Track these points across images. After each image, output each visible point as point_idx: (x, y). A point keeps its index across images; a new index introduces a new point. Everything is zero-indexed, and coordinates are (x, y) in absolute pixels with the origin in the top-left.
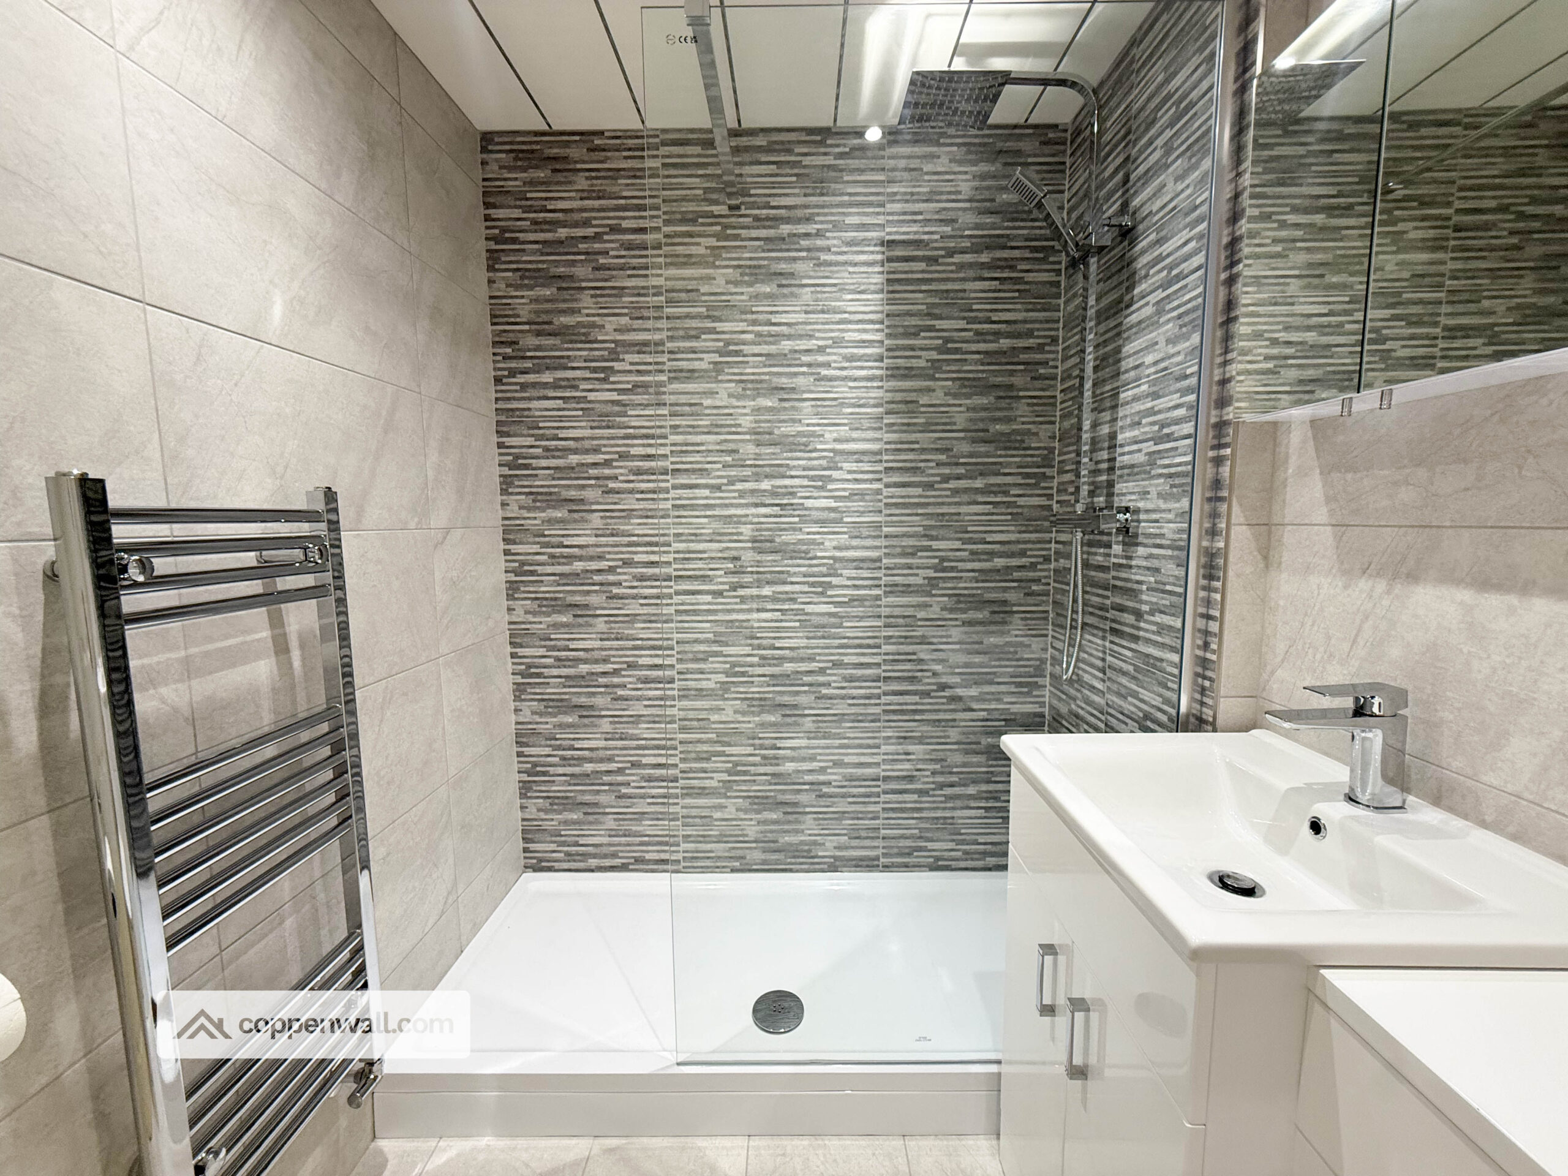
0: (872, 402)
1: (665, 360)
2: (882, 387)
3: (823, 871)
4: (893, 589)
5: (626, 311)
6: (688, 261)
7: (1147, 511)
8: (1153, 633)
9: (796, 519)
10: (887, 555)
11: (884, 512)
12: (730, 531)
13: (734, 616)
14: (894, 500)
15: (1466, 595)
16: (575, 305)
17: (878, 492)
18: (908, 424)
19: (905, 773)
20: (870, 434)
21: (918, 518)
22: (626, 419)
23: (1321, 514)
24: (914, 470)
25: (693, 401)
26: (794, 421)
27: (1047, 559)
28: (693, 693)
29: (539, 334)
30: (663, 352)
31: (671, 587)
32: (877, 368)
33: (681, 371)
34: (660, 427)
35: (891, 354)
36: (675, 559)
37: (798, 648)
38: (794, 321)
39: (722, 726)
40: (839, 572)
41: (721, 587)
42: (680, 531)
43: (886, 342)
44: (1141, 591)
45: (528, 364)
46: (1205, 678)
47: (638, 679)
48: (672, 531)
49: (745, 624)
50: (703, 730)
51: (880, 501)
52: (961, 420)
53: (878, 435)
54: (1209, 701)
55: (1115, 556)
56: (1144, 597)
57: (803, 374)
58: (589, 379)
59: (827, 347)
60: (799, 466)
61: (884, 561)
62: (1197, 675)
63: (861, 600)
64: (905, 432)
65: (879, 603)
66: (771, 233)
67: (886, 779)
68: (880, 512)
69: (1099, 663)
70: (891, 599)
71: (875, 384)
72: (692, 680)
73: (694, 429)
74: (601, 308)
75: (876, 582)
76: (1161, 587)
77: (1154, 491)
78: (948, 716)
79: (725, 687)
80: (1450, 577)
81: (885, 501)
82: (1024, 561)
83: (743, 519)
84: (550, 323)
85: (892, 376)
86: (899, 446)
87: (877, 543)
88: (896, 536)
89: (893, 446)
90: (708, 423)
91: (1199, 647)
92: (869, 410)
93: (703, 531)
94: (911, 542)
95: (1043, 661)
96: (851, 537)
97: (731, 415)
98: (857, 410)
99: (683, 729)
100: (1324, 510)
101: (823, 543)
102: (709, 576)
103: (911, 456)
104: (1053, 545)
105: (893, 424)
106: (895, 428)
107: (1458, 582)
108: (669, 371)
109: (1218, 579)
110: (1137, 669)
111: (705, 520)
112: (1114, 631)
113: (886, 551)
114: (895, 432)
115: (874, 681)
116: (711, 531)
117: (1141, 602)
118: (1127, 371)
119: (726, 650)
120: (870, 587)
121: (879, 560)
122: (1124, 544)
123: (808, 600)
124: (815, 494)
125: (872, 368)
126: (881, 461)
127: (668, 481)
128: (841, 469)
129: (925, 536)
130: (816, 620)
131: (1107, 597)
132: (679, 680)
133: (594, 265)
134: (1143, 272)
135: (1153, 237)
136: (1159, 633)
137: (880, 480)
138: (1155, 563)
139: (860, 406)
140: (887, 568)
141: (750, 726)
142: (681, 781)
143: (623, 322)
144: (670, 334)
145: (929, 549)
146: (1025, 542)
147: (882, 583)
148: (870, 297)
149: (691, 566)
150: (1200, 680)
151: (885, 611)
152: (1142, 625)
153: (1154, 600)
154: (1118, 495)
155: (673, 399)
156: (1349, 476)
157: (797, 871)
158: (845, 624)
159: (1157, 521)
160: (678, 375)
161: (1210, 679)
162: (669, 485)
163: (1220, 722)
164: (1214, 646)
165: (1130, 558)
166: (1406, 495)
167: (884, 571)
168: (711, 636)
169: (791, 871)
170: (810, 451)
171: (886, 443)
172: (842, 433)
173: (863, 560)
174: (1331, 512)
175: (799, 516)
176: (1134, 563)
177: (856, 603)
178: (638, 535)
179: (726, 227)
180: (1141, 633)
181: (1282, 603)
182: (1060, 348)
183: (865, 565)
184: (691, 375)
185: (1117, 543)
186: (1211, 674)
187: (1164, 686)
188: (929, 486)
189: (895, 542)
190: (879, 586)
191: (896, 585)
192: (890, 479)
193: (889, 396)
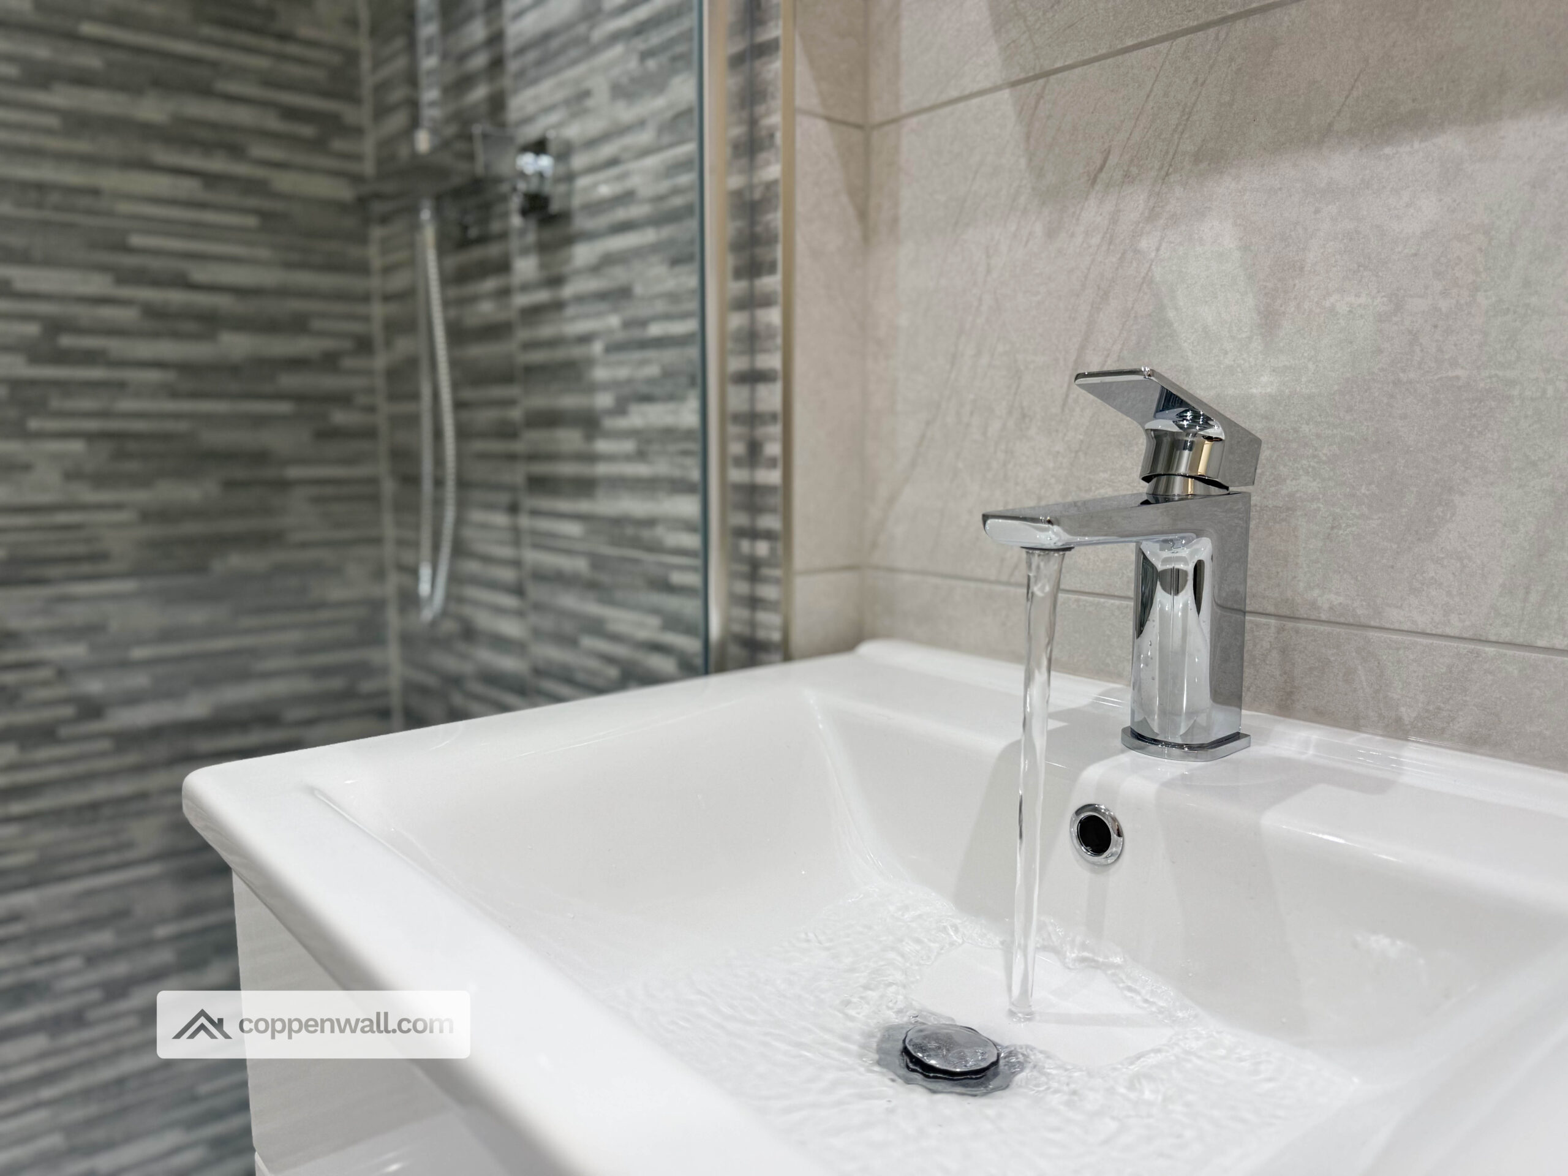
7: (592, 143)
8: (628, 458)
27: (364, 345)
44: (590, 362)
46: (754, 534)
54: (769, 592)
55: (525, 288)
56: (599, 374)
62: (741, 533)
69: (507, 575)
76: (636, 333)
82: (304, 345)
91: (738, 462)
95: (377, 605)
100: (992, 50)
109: (772, 269)
110: (597, 562)
112: (540, 484)
131: (510, 403)
136: (641, 455)
138: (618, 276)
146: (302, 295)
150: (747, 544)
152: (601, 446)
153: (623, 373)
154: (518, 122)
159: (613, 162)
161: (769, 535)
163: (799, 639)
164: (773, 449)
165: (559, 281)
174: (1009, 51)
176: (568, 291)
181: (904, 320)
185: (525, 251)
186: (770, 522)
187: (669, 588)
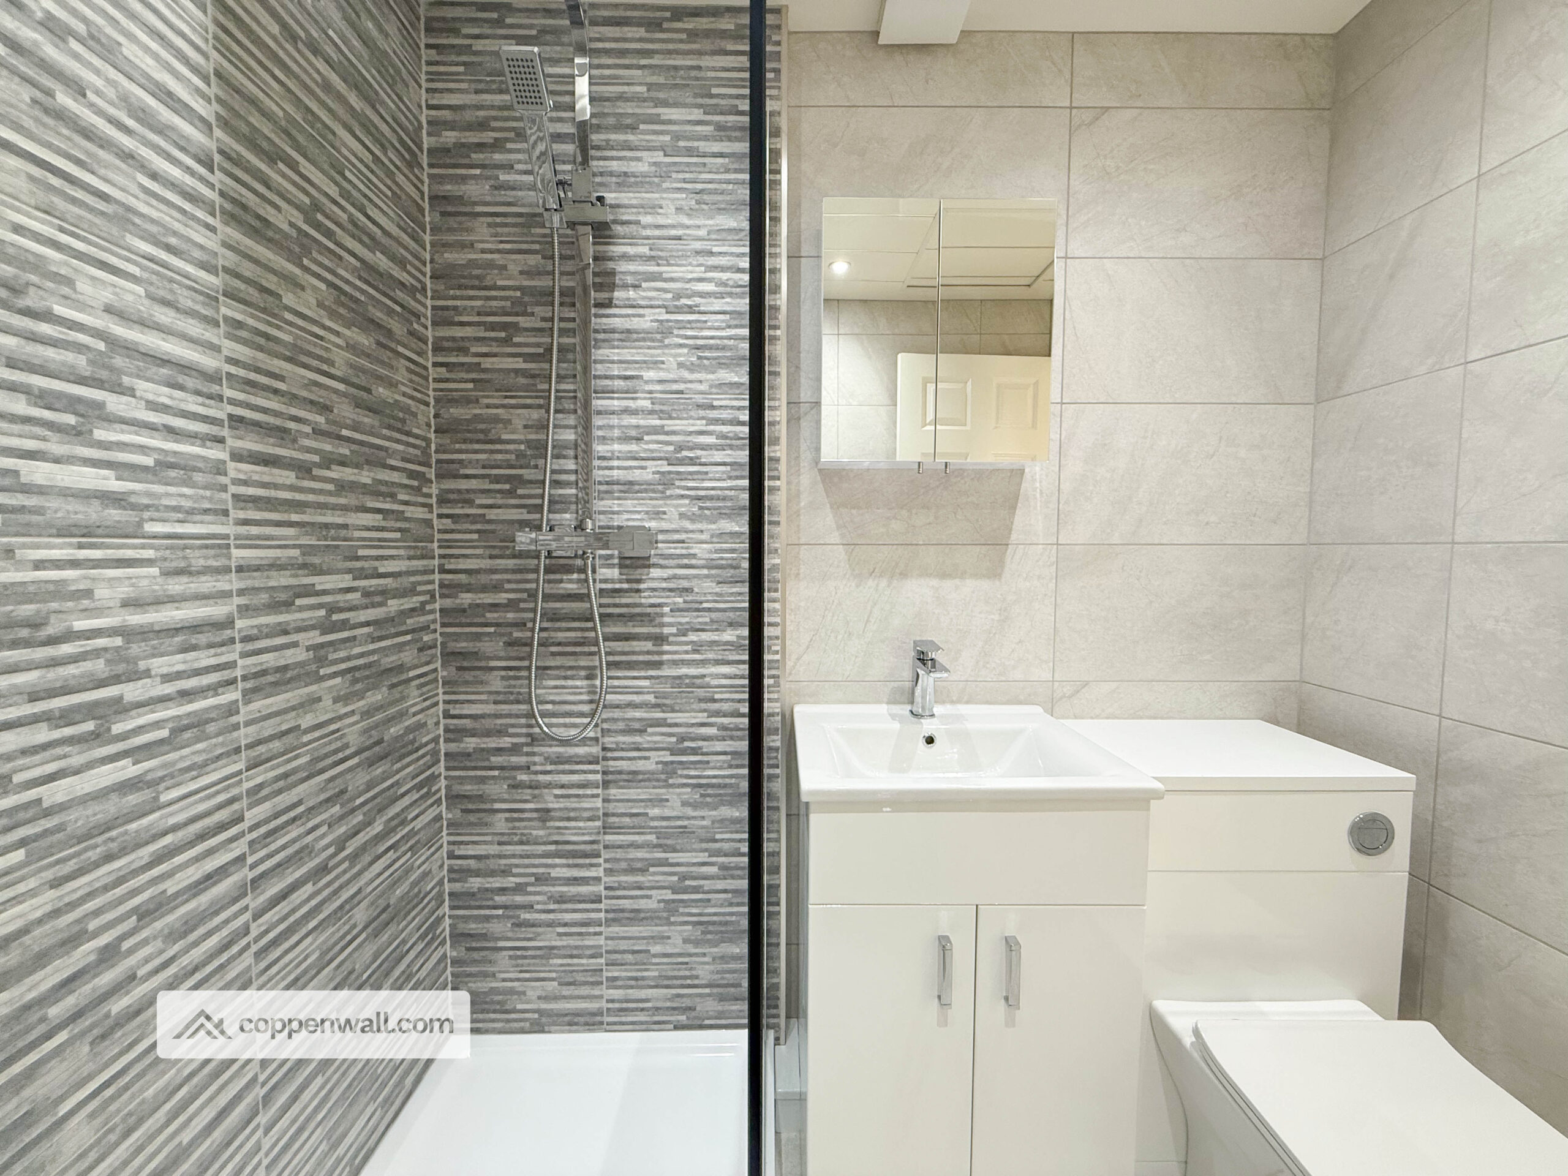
0: (197, 254)
2: (215, 230)
4: (260, 684)
7: (665, 532)
8: (685, 653)
10: (244, 610)
11: (236, 514)
14: (251, 491)
15: (935, 582)
17: (219, 469)
18: (266, 336)
20: (194, 328)
21: (291, 531)
23: (835, 537)
24: (281, 434)
32: (202, 179)
35: (227, 165)
40: (142, 665)
43: (218, 133)
44: (662, 615)
51: (224, 488)
52: (339, 361)
53: (210, 335)
61: (239, 624)
63: (198, 724)
64: (260, 348)
65: (234, 719)
68: (226, 513)
70: (260, 705)
71: (200, 215)
75: (226, 675)
76: (694, 606)
78: (352, 890)
80: (925, 573)
81: (233, 489)
85: (233, 216)
86: (253, 376)
87: (223, 584)
88: (258, 568)
89: (242, 372)
92: (190, 269)
94: (284, 579)
96: (166, 573)
98: (163, 255)
101: (88, 593)
103: (273, 404)
105: (239, 325)
106: (244, 334)
107: (929, 575)
110: (661, 695)
113: (242, 601)
114: (245, 342)
117: (662, 625)
118: (607, 376)
120: (214, 689)
121: (229, 623)
122: (621, 566)
124: (59, 449)
125: (192, 172)
126: (220, 398)
128: (131, 392)
129: (304, 566)
134: (631, 279)
137: (221, 441)
139: (169, 248)
140: (246, 639)
145: (309, 591)
147: (238, 673)
151: (244, 736)
156: (854, 511)
158: (164, 798)
166: (896, 526)
167: (238, 647)
171: (230, 361)
172: (130, 298)
173: (196, 628)
177: (187, 735)
180: (665, 657)
183: (202, 639)
185: (608, 567)
188: (304, 470)
189: (257, 580)
190: (232, 682)
191: (264, 673)
192: (239, 444)
193: (229, 259)
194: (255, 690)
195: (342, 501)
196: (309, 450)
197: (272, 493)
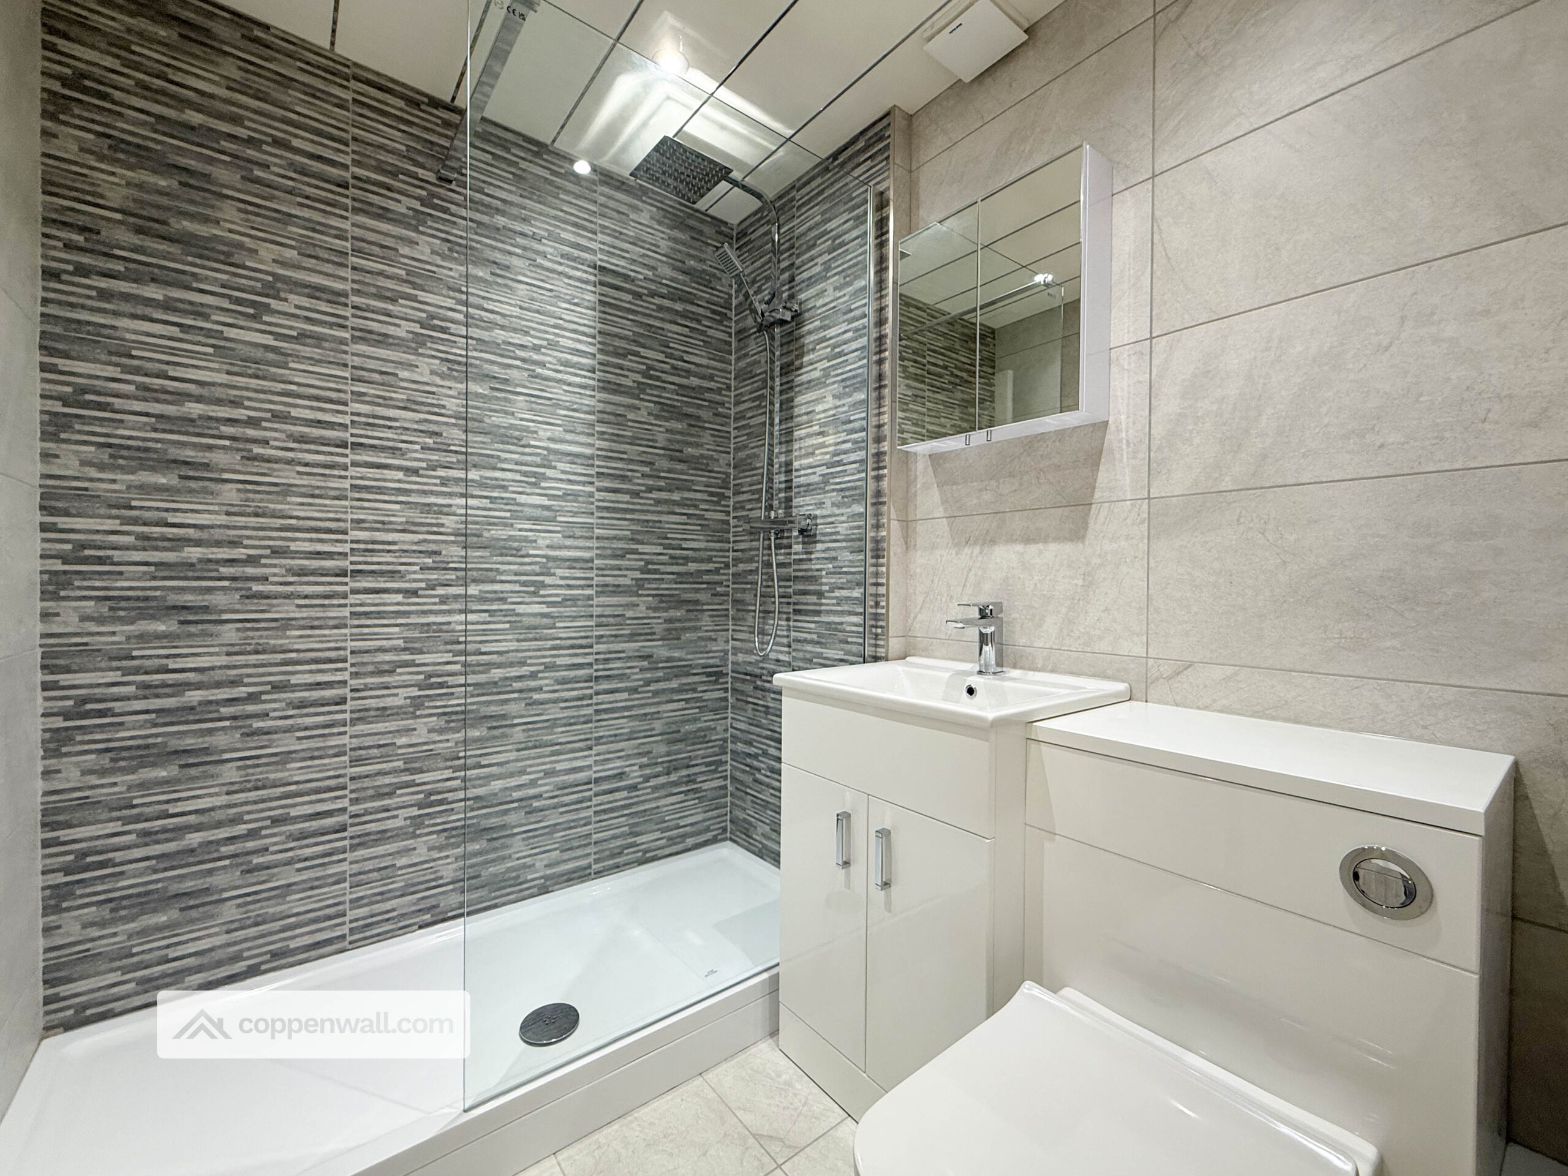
0: (585, 408)
1: (348, 314)
2: (594, 397)
3: (533, 896)
4: (604, 590)
5: (293, 243)
6: (383, 214)
7: (824, 517)
8: (833, 605)
9: (508, 514)
10: (599, 556)
11: (596, 514)
12: (428, 521)
13: (432, 619)
14: (605, 504)
15: (1019, 548)
16: (208, 212)
17: (591, 495)
18: (618, 435)
19: (615, 772)
20: (583, 439)
21: (626, 523)
22: (288, 372)
23: (939, 512)
24: (623, 478)
25: (384, 369)
26: (506, 413)
27: (727, 566)
28: (372, 713)
29: (139, 231)
30: (346, 305)
31: (346, 584)
32: (590, 378)
33: (370, 332)
34: (339, 391)
35: (602, 368)
36: (351, 549)
37: (507, 652)
38: (508, 313)
39: (411, 750)
40: (552, 571)
41: (415, 585)
42: (362, 517)
43: (598, 356)
44: (821, 577)
45: (120, 267)
46: (876, 627)
47: (288, 704)
48: (349, 517)
49: (445, 627)
50: (384, 758)
51: (592, 503)
52: (661, 439)
53: (590, 440)
54: (881, 643)
55: (796, 554)
56: (824, 580)
57: (517, 367)
58: (228, 310)
59: (541, 346)
60: (512, 460)
61: (596, 562)
62: (872, 626)
63: (574, 600)
64: (614, 441)
65: (591, 602)
66: (485, 219)
67: (597, 781)
68: (592, 514)
69: (785, 641)
70: (603, 600)
71: (588, 392)
72: (372, 697)
73: (386, 402)
74: (253, 228)
75: (589, 582)
76: (838, 570)
77: (828, 503)
78: (653, 710)
79: (417, 703)
80: (1011, 540)
81: (596, 503)
82: (711, 566)
83: (445, 510)
84: (164, 223)
85: (603, 388)
86: (610, 454)
87: (589, 544)
88: (607, 539)
89: (604, 453)
90: (404, 397)
91: (871, 607)
92: (582, 416)
93: (392, 519)
94: (621, 545)
95: (726, 652)
96: (565, 537)
97: (433, 393)
98: (571, 413)
99: (355, 762)
100: (941, 509)
101: (535, 541)
102: (399, 572)
103: (620, 465)
104: (731, 554)
105: (604, 433)
106: (606, 436)
107: (1014, 541)
108: (353, 329)
109: (883, 557)
110: (820, 635)
111: (397, 507)
112: (797, 612)
113: (598, 552)
114: (606, 440)
115: (586, 681)
116: (404, 519)
117: (822, 584)
118: (799, 416)
119: (419, 658)
120: (582, 587)
121: (591, 560)
122: (804, 543)
123: (519, 600)
124: (528, 490)
125: (585, 377)
126: (593, 465)
127: (346, 456)
128: (555, 468)
129: (632, 539)
130: (528, 621)
131: (790, 587)
132: (353, 699)
133: (244, 173)
134: (811, 347)
135: (818, 323)
136: (838, 604)
137: (592, 483)
138: (833, 554)
139: (574, 410)
140: (599, 569)
141: (449, 745)
142: (350, 829)
143: (288, 255)
144: (355, 286)
145: (635, 552)
146: (711, 550)
147: (594, 583)
148: (583, 311)
149: (375, 559)
150: (874, 630)
151: (597, 611)
152: (824, 601)
153: (833, 581)
154: (796, 507)
155: (357, 361)
156: (954, 487)
157: (504, 904)
158: (558, 625)
159: (832, 523)
160: (365, 336)
161: (881, 627)
162: (347, 460)
163: (890, 656)
164: (883, 604)
165: (811, 553)
166: (987, 496)
167: (595, 572)
168: (400, 642)
169: (496, 906)
170: (524, 446)
171: (598, 449)
172: (557, 433)
173: (576, 560)
174: (946, 510)
175: (510, 511)
176: (813, 556)
177: (569, 603)
178: (298, 518)
179: (433, 195)
180: (823, 608)
181: (918, 571)
182: (732, 394)
183: (578, 565)
184: (383, 340)
185: (798, 543)
186: (880, 623)
187: (848, 643)
188: (636, 494)
189: (606, 544)
190: (592, 586)
191: (607, 585)
192: (601, 484)
193: (601, 406)
194: (602, 592)
195: (659, 509)
196: (639, 485)
197: (616, 505)
